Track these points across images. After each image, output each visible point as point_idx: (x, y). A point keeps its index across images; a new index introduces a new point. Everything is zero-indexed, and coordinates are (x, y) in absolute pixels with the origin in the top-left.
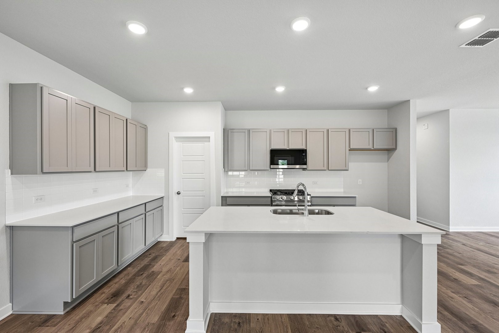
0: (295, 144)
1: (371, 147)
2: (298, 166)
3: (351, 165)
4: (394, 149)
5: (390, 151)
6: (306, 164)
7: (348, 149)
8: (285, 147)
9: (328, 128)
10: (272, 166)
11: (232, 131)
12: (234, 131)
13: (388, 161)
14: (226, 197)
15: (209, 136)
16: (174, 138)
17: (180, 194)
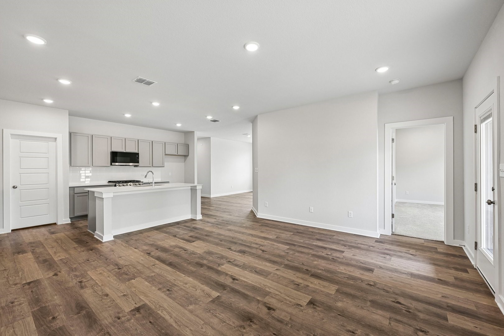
0: (131, 149)
1: (176, 154)
2: (131, 164)
3: (166, 164)
4: (188, 156)
5: (186, 156)
6: (138, 162)
7: (164, 154)
8: (123, 151)
9: (152, 140)
10: (113, 164)
11: (75, 134)
12: (77, 134)
13: (185, 162)
14: (74, 187)
15: (56, 137)
16: (10, 135)
17: (16, 188)
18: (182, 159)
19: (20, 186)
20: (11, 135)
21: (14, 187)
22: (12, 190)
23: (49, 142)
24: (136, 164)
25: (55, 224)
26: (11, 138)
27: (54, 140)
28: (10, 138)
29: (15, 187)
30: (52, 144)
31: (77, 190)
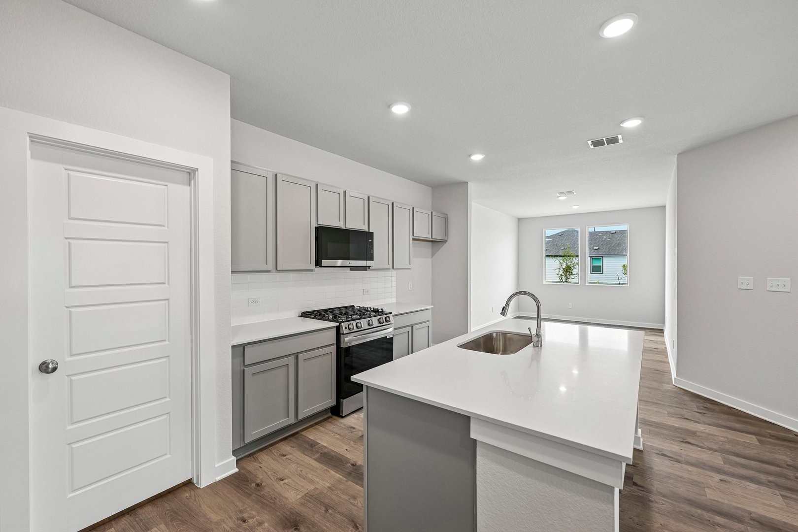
1: (430, 236)
4: (445, 241)
6: (372, 258)
7: (412, 237)
8: (342, 225)
10: (325, 262)
13: (432, 256)
14: (243, 346)
15: (194, 166)
16: (28, 138)
17: (55, 369)
18: (427, 249)
19: (68, 359)
20: (35, 139)
21: (46, 368)
22: (34, 381)
23: (170, 185)
24: (369, 263)
25: (189, 483)
26: (32, 157)
27: (186, 176)
28: (29, 153)
29: (51, 366)
30: (179, 191)
31: (251, 355)
